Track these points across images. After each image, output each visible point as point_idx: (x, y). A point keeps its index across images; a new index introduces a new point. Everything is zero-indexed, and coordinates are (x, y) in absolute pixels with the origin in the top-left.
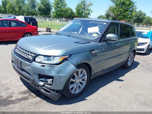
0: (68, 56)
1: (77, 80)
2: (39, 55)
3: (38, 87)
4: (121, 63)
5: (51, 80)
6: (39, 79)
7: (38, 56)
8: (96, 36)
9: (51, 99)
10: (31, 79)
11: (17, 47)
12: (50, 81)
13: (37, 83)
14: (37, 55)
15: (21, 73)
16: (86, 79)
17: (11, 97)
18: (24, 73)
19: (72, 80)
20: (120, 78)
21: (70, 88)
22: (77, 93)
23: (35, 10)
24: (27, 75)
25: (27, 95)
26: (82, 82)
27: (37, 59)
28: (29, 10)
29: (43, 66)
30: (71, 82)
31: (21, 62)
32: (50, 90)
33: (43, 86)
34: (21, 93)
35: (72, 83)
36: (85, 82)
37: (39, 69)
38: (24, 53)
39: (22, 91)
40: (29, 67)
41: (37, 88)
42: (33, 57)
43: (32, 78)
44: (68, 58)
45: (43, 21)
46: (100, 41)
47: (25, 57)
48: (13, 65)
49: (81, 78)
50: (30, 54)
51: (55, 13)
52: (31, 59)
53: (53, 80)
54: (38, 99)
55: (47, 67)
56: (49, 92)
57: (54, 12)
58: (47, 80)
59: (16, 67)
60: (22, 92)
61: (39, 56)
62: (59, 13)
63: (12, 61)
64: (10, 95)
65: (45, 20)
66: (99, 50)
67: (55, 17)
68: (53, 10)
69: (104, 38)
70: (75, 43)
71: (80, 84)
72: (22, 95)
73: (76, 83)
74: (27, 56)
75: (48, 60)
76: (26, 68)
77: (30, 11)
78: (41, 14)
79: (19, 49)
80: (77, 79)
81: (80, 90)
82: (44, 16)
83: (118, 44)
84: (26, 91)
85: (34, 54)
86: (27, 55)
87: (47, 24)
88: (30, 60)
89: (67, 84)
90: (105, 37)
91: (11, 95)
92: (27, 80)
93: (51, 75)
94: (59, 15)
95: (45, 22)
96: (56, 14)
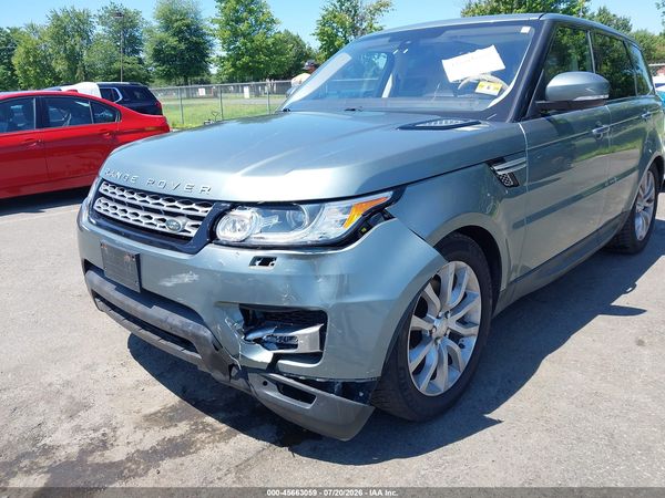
0: (389, 195)
1: (437, 323)
2: (235, 205)
3: (247, 379)
4: (612, 224)
5: (316, 329)
6: (246, 334)
7: (230, 209)
8: (496, 93)
9: (316, 436)
10: (205, 338)
11: (101, 190)
12: (306, 336)
13: (237, 356)
14: (222, 209)
15: (144, 314)
16: (477, 318)
17: (104, 445)
18: (157, 313)
19: (416, 322)
20: (621, 301)
21: (412, 367)
22: (443, 391)
23: (141, 61)
24: (175, 321)
25: (182, 428)
26: (460, 330)
27: (224, 231)
28: (111, 63)
29: (266, 261)
30: (412, 332)
31: (138, 257)
32: (313, 390)
33: (273, 367)
34: (152, 419)
35: (418, 338)
36: (475, 330)
37: (243, 276)
38: (147, 209)
39: (153, 410)
40: (186, 278)
41: (240, 383)
42: (200, 223)
43: (207, 334)
44: (388, 204)
45: (184, 102)
46: (521, 115)
47: (157, 228)
48: (89, 282)
49: (455, 310)
50: (182, 208)
51: (228, 64)
52: (193, 232)
53: (323, 331)
54: (245, 443)
55: (282, 265)
56: (308, 398)
57: (224, 58)
58: (291, 334)
59: (109, 290)
60: (155, 414)
61: (236, 212)
62: (245, 59)
63: (87, 266)
64: (99, 434)
65: (188, 98)
66: (524, 159)
67: (231, 80)
68: (218, 50)
69: (536, 99)
70: (402, 128)
71: (452, 344)
72: (157, 429)
73: (434, 336)
74: (164, 220)
75: (284, 226)
76: (169, 284)
77: (116, 66)
78: (168, 77)
79: (117, 197)
80: (438, 318)
81: (457, 375)
82: (182, 80)
83: (597, 127)
84: (174, 409)
85: (205, 203)
86: (167, 218)
87: (199, 114)
88: (189, 238)
89: (397, 342)
90: (542, 95)
91: (104, 435)
92: (180, 348)
93: (313, 303)
94: (246, 68)
95: (191, 105)
96: (234, 65)
